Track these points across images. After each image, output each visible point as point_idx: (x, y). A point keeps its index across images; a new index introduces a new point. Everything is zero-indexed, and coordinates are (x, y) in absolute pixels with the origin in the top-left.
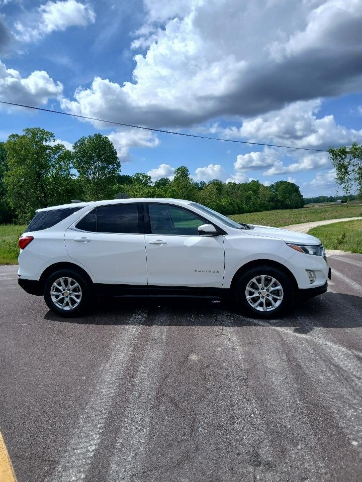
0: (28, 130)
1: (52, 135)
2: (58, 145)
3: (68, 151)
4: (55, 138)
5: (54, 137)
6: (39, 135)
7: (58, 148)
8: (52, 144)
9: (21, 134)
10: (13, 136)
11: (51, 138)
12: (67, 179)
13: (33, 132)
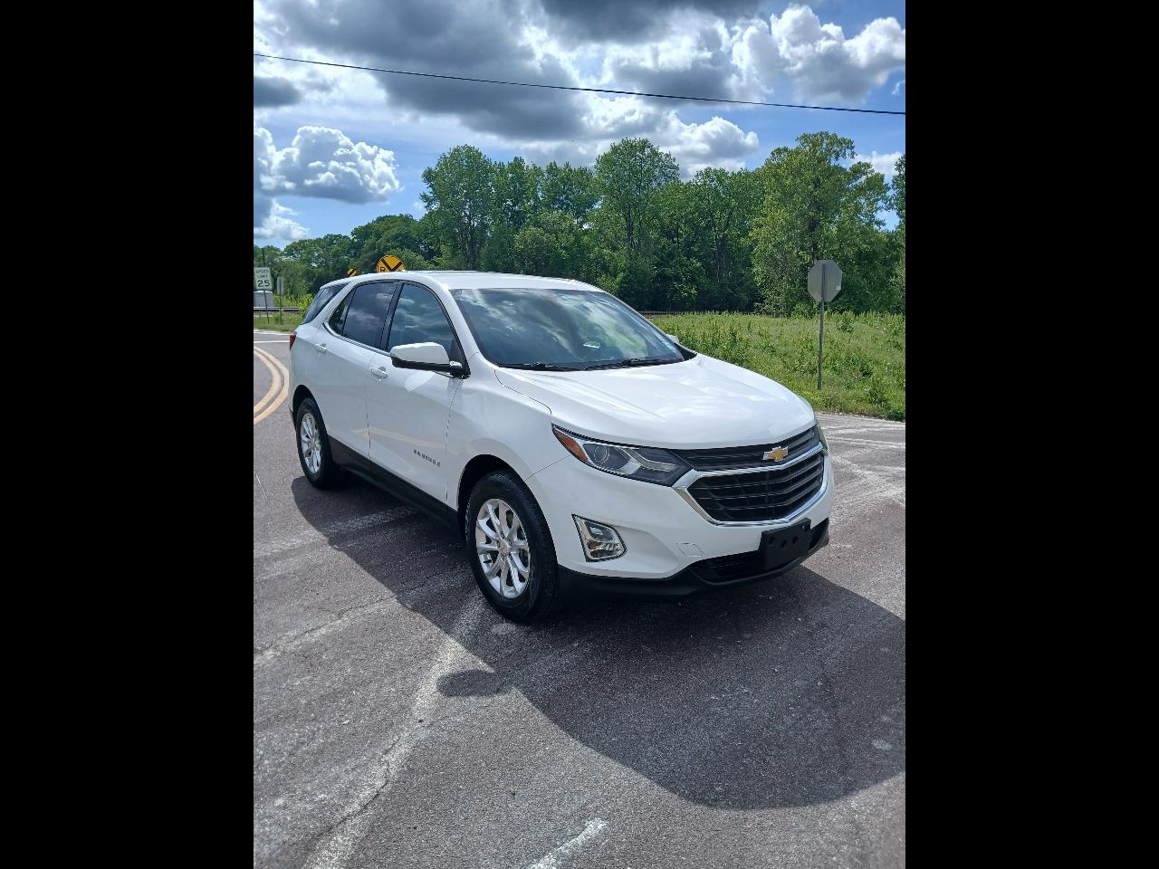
0: (805, 137)
1: (850, 145)
2: (859, 163)
3: (878, 174)
4: (855, 150)
5: (853, 148)
6: (824, 146)
7: (859, 170)
8: (847, 163)
9: (792, 146)
10: (779, 151)
11: (848, 151)
12: (866, 232)
13: (813, 141)
